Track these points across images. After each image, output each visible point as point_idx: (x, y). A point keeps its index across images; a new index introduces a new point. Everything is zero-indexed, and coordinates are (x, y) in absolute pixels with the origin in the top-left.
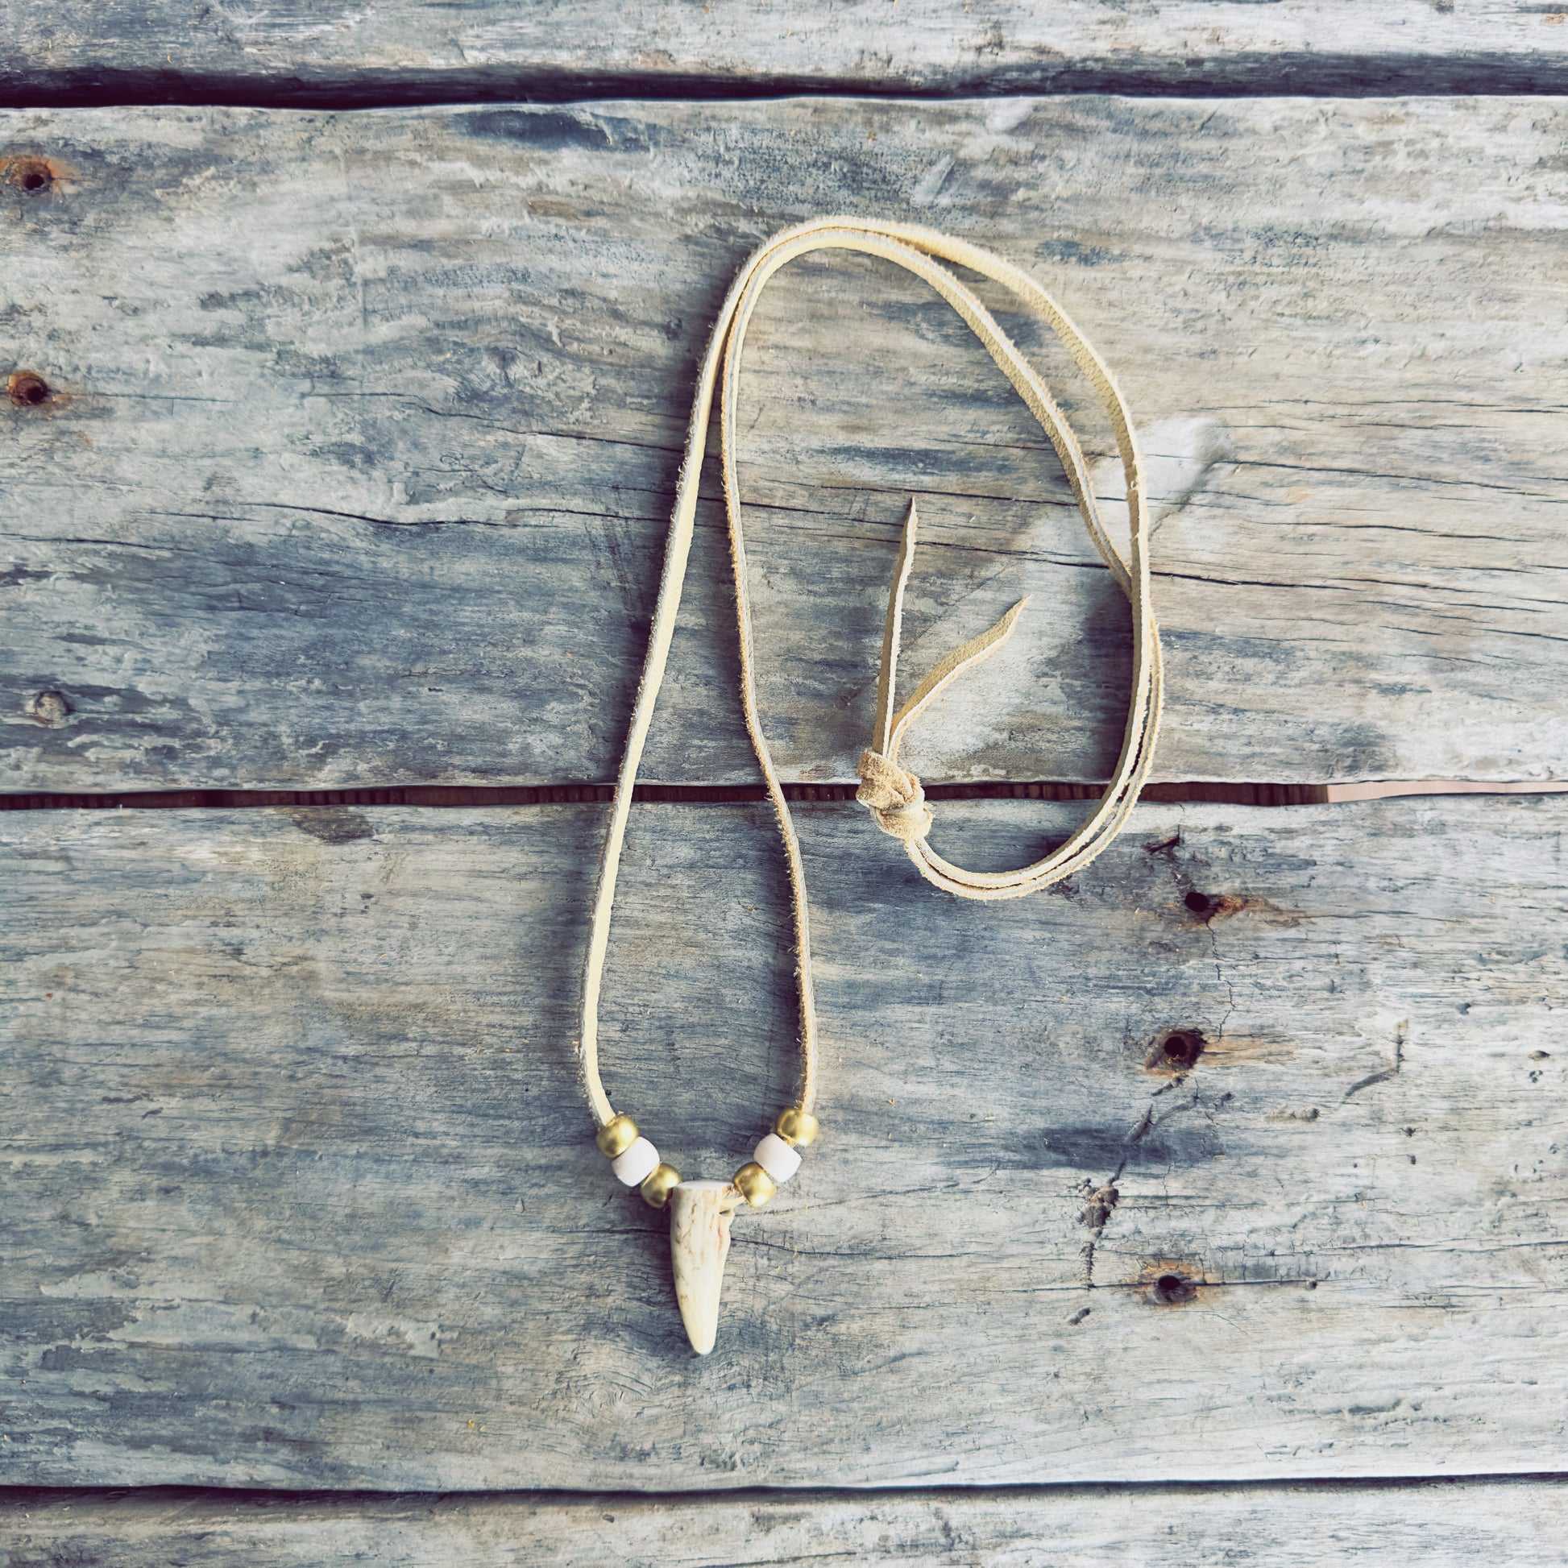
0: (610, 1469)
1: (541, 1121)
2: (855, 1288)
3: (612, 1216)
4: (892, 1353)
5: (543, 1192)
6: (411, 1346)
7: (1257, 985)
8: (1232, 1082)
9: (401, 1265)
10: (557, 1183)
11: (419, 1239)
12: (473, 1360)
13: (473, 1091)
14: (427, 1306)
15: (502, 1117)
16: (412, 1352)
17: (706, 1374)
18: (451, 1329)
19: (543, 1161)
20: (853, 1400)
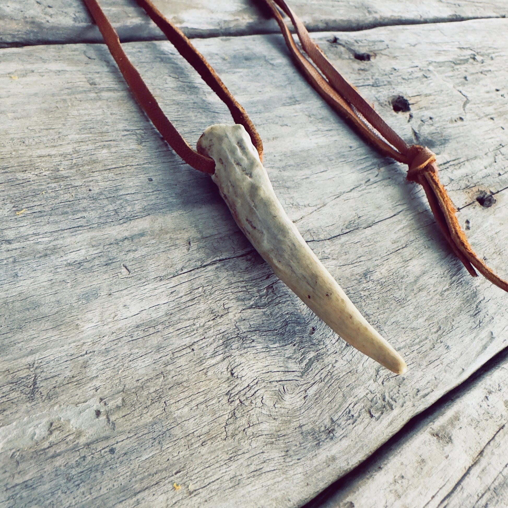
0: (315, 462)
1: (111, 207)
2: (366, 249)
3: (198, 256)
4: (411, 279)
5: (137, 255)
6: (79, 434)
7: (404, 79)
8: (427, 114)
9: (37, 356)
10: (146, 245)
11: (48, 325)
12: (147, 419)
13: (46, 199)
14: (79, 384)
15: (79, 211)
16: (83, 440)
17: (327, 342)
18: (113, 397)
19: (127, 234)
20: (416, 317)
